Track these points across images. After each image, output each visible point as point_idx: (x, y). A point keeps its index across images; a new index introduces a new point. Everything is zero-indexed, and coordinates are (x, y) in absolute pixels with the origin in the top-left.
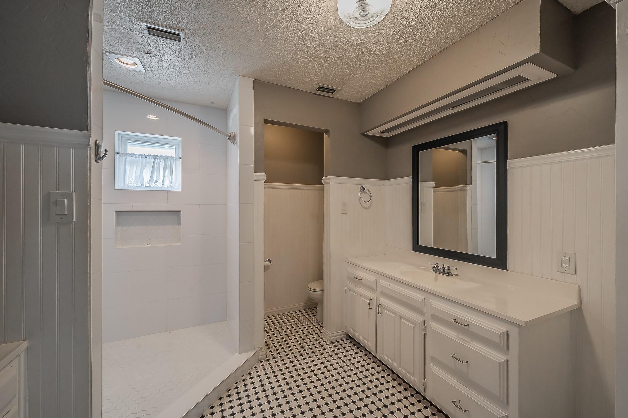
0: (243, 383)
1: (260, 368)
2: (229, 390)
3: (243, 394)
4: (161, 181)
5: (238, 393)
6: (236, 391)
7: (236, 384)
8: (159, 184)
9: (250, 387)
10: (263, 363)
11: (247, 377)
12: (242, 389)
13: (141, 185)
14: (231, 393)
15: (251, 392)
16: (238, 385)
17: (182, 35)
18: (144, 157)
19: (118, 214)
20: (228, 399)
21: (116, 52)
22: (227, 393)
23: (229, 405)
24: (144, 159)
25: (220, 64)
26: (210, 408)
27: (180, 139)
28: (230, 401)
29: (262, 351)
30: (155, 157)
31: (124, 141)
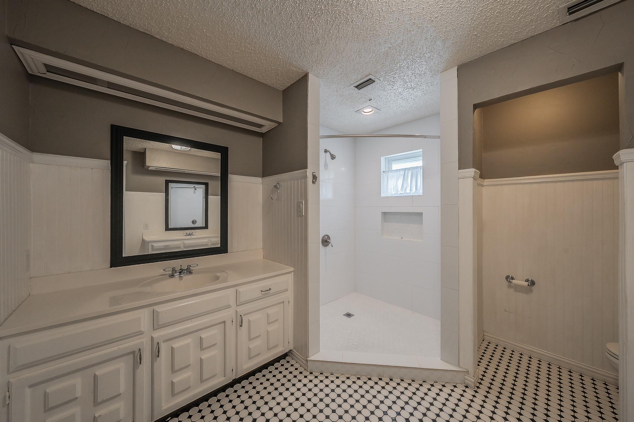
0: (429, 387)
1: (459, 391)
2: (414, 381)
3: (420, 394)
4: (409, 188)
5: (418, 389)
6: (418, 386)
7: (424, 382)
8: (408, 191)
9: (432, 394)
10: (467, 390)
11: (438, 386)
12: (424, 389)
13: (396, 192)
14: (413, 384)
15: (429, 399)
16: (424, 384)
17: (373, 78)
18: (399, 171)
19: (385, 214)
20: (406, 385)
21: (359, 109)
22: (410, 382)
23: (402, 390)
24: (399, 173)
25: (415, 76)
26: (390, 379)
27: (421, 150)
28: (406, 389)
29: (469, 376)
30: (405, 170)
31: (390, 162)
